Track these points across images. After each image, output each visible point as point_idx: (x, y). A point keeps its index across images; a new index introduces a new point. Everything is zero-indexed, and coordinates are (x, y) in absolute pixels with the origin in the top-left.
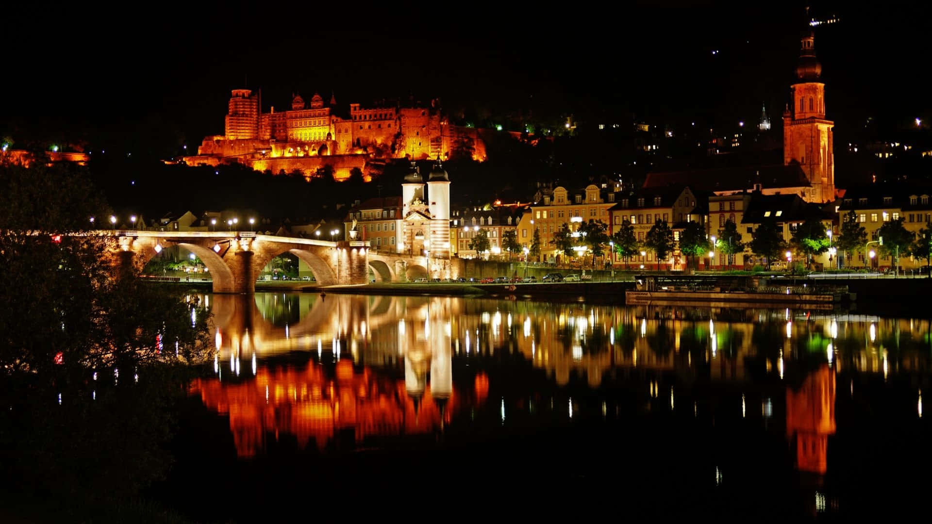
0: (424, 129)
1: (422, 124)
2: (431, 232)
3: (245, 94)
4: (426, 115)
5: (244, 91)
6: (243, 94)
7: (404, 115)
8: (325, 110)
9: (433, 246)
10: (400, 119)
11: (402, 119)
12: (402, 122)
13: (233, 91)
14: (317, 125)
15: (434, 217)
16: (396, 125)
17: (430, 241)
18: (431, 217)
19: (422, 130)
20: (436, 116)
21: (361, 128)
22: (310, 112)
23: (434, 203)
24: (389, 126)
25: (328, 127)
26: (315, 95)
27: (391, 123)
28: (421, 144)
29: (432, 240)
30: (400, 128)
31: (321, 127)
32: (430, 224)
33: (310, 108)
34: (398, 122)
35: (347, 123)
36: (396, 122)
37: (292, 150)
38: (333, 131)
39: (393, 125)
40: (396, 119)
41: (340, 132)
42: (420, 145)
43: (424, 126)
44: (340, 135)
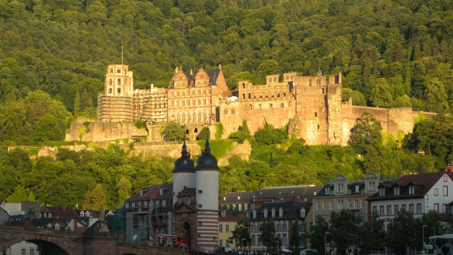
0: (323, 110)
2: (197, 224)
3: (122, 69)
4: (325, 93)
5: (120, 66)
7: (299, 94)
9: (199, 239)
10: (294, 98)
12: (298, 101)
15: (201, 206)
18: (198, 207)
19: (320, 111)
21: (250, 108)
23: (200, 192)
27: (284, 103)
29: (198, 232)
30: (295, 108)
33: (194, 85)
34: (293, 101)
35: (234, 103)
36: (290, 102)
39: (286, 106)
40: (290, 98)
41: (225, 113)
42: (318, 127)
43: (323, 107)
44: (226, 116)
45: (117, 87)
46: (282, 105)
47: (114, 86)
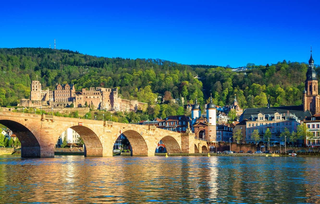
2: (209, 131)
4: (112, 94)
5: (37, 81)
12: (103, 96)
15: (211, 124)
18: (209, 124)
19: (110, 100)
21: (87, 98)
22: (64, 91)
29: (210, 134)
30: (102, 99)
32: (208, 127)
33: (64, 89)
34: (101, 96)
35: (81, 96)
41: (78, 99)
42: (109, 105)
43: (111, 98)
45: (36, 88)
46: (98, 97)
47: (35, 88)
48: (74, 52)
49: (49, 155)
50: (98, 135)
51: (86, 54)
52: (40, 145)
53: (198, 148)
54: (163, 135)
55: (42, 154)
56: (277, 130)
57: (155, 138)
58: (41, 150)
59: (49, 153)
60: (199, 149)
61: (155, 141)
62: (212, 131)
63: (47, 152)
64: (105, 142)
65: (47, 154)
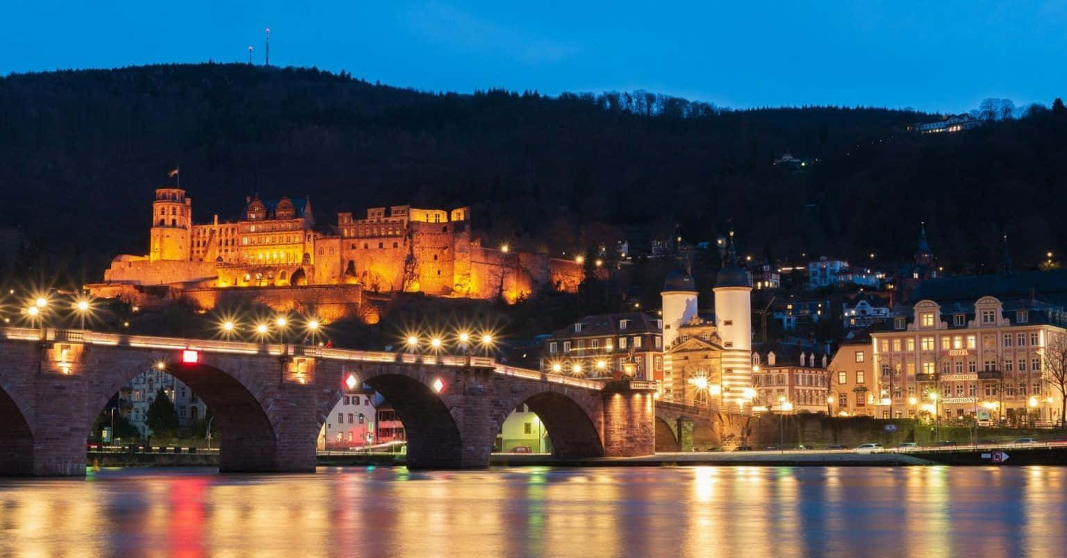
0: (446, 252)
1: (443, 245)
2: (723, 371)
3: (177, 195)
4: (448, 231)
5: (175, 191)
6: (174, 195)
7: (417, 231)
8: (298, 221)
9: (727, 394)
10: (411, 237)
11: (414, 236)
12: (415, 240)
13: (158, 191)
14: (285, 242)
15: (729, 344)
16: (405, 245)
17: (722, 386)
18: (723, 346)
19: (442, 253)
20: (465, 233)
21: (354, 247)
22: (275, 224)
23: (728, 323)
24: (395, 245)
25: (302, 245)
26: (283, 199)
27: (398, 242)
28: (441, 273)
29: (726, 384)
30: (411, 249)
31: (290, 246)
32: (721, 358)
33: (274, 218)
34: (408, 240)
35: (333, 241)
36: (405, 240)
37: (248, 277)
38: (310, 251)
39: (400, 245)
40: (406, 236)
41: (321, 252)
42: (439, 273)
43: (445, 248)
44: (321, 257)
48: (336, 76)
49: (66, 467)
50: (257, 396)
51: (378, 82)
52: (33, 432)
53: (676, 436)
54: (526, 389)
55: (38, 466)
56: (987, 363)
57: (493, 401)
58: (38, 450)
59: (63, 460)
60: (683, 439)
61: (492, 411)
62: (734, 371)
63: (57, 458)
64: (285, 419)
65: (59, 465)
